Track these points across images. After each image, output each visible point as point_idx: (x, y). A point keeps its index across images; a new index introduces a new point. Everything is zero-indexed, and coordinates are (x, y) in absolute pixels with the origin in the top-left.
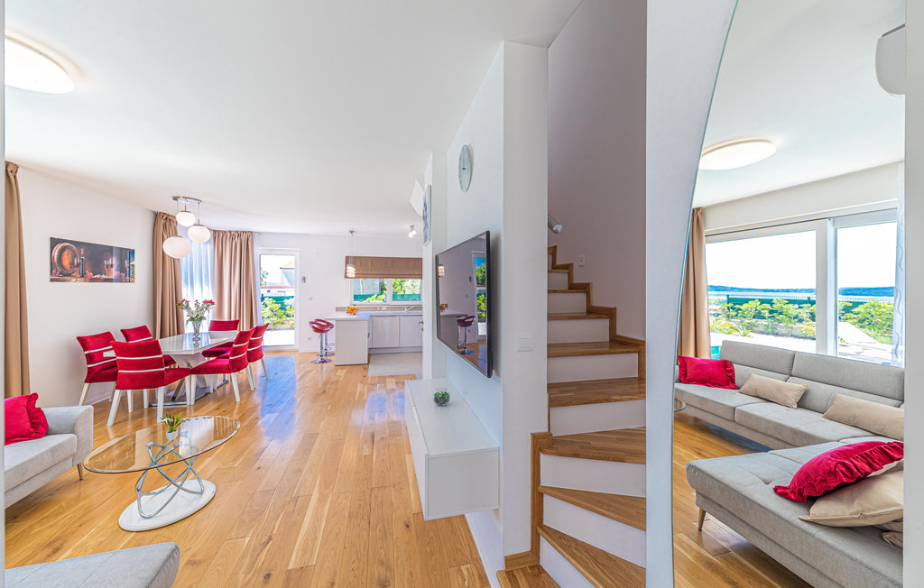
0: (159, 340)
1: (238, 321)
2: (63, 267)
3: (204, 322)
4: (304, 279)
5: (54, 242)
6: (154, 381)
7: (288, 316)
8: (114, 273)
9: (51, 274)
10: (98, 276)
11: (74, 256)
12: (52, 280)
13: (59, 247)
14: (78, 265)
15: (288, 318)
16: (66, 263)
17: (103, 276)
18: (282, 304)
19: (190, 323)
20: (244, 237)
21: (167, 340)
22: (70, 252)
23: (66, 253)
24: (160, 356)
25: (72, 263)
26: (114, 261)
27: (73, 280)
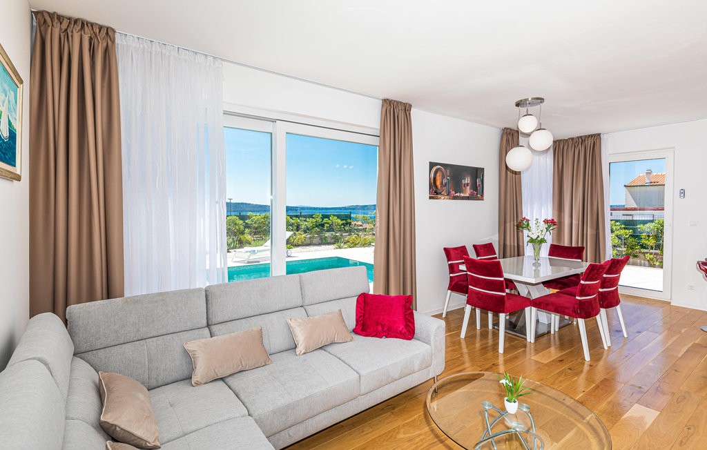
0: (502, 261)
1: (582, 248)
2: (436, 186)
3: (543, 245)
4: (683, 193)
5: (432, 165)
6: (496, 306)
7: (643, 246)
8: (468, 191)
10: (458, 194)
11: (443, 177)
13: (434, 169)
14: (445, 185)
15: (643, 250)
17: (462, 195)
18: (634, 230)
19: (530, 244)
20: (589, 142)
21: (508, 260)
22: (441, 174)
23: (438, 175)
24: (502, 279)
25: (442, 183)
26: (467, 180)
27: (443, 198)
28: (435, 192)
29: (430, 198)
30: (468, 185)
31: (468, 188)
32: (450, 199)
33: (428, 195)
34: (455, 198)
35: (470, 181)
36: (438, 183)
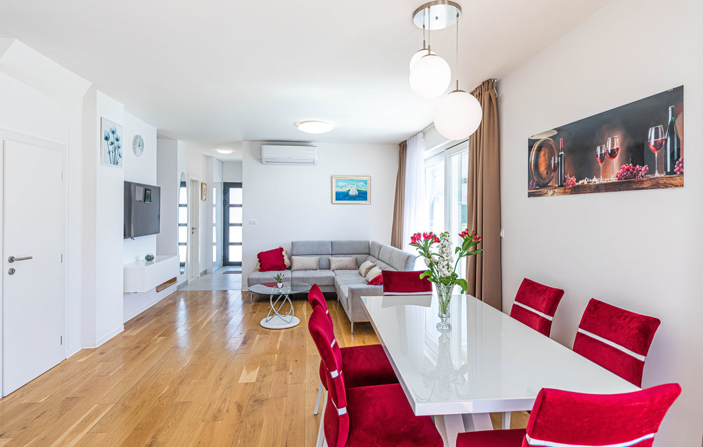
2: (539, 175)
8: (615, 170)
9: (528, 188)
10: (585, 182)
11: (551, 154)
13: (536, 146)
14: (555, 168)
16: (543, 166)
17: (595, 180)
22: (547, 150)
23: (542, 153)
25: (549, 166)
26: (614, 141)
27: (551, 192)
28: (538, 185)
29: (530, 195)
30: (613, 154)
31: (616, 161)
32: (565, 193)
33: (526, 191)
34: (577, 190)
35: (622, 144)
36: (542, 169)
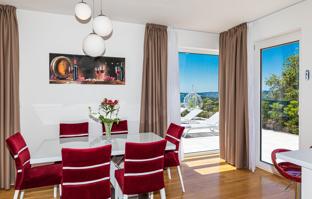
2: (59, 73)
5: (52, 56)
8: (103, 77)
9: (50, 79)
10: (90, 80)
11: (68, 65)
12: (51, 83)
13: (56, 59)
14: (72, 72)
16: (62, 69)
17: (94, 80)
22: (65, 63)
23: (61, 63)
25: (67, 71)
26: (103, 67)
27: (68, 83)
28: (58, 78)
31: (103, 74)
34: (85, 83)
35: (106, 69)
36: (62, 71)
